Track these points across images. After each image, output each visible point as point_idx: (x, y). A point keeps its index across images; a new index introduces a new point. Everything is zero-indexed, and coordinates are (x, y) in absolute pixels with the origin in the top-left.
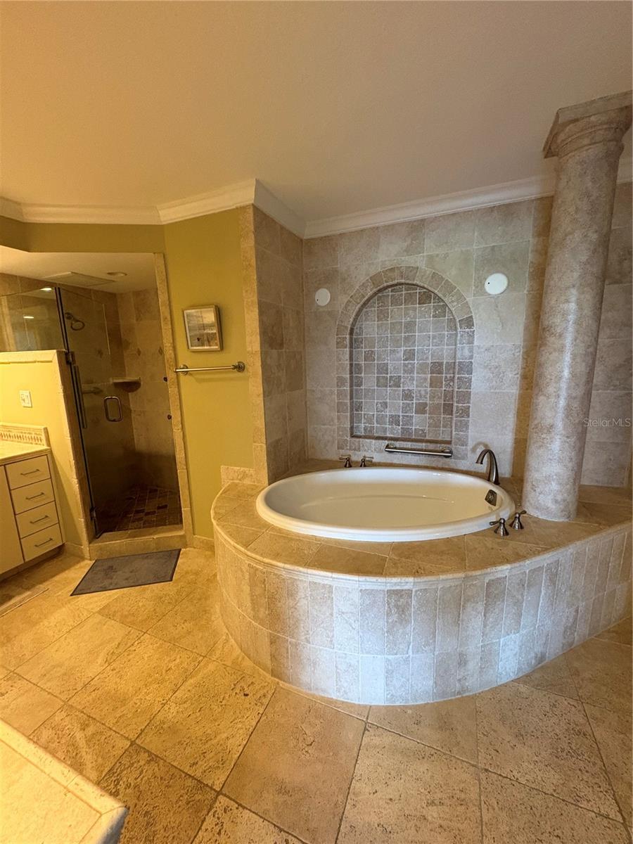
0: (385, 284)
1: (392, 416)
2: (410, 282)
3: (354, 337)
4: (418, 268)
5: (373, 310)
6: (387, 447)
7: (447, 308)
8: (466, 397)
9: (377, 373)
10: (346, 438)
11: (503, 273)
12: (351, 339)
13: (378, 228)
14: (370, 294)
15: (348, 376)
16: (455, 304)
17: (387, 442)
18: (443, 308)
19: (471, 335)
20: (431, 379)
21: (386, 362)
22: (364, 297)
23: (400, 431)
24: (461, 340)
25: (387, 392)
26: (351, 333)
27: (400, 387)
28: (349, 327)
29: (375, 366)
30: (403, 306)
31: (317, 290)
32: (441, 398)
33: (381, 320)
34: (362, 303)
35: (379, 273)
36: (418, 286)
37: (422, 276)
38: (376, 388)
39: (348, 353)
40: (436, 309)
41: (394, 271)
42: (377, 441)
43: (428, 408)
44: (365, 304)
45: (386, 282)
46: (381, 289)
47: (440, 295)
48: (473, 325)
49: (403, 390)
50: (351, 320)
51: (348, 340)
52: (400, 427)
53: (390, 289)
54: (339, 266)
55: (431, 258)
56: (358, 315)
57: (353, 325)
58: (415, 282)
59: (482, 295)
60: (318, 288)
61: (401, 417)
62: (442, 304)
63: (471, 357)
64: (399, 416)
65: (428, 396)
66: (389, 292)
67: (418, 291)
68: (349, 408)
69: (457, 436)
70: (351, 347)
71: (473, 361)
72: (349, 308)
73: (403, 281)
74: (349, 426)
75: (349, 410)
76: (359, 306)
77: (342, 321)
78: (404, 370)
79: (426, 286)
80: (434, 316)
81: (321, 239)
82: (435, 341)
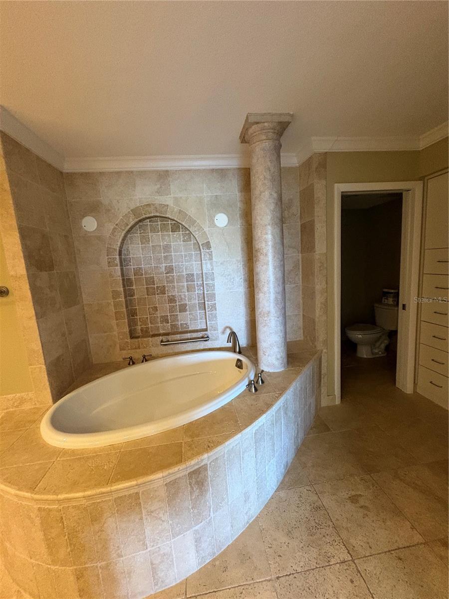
0: (144, 216)
1: (162, 317)
2: (164, 216)
3: (123, 257)
4: (168, 205)
5: (137, 235)
6: (162, 341)
7: (192, 235)
8: (213, 296)
9: (147, 285)
10: (126, 340)
11: (225, 213)
12: (120, 259)
13: (132, 172)
14: (132, 223)
15: (122, 289)
16: (197, 233)
17: (161, 338)
18: (189, 235)
19: (211, 255)
20: (187, 287)
21: (152, 275)
22: (128, 225)
23: (169, 327)
24: (204, 257)
25: (156, 299)
26: (120, 254)
27: (165, 294)
28: (118, 249)
29: (143, 280)
30: (160, 233)
31: (83, 218)
32: (196, 299)
33: (144, 243)
34: (126, 230)
35: (138, 207)
36: (170, 219)
37: (172, 212)
38: (146, 296)
39: (119, 270)
40: (184, 235)
41: (150, 207)
42: (153, 338)
43: (188, 307)
44: (129, 231)
45: (145, 214)
46: (141, 220)
47: (187, 226)
48: (211, 247)
49: (168, 296)
50: (119, 244)
51: (118, 260)
52: (169, 324)
53: (148, 220)
54: (102, 198)
55: (176, 199)
56: (123, 240)
57: (121, 247)
58: (167, 216)
59: (214, 227)
60: (84, 217)
61: (169, 316)
62: (188, 232)
63: (212, 269)
64: (167, 316)
65: (187, 299)
66: (147, 222)
67: (170, 222)
68: (126, 315)
69: (210, 325)
70: (121, 265)
71: (214, 271)
72: (116, 234)
73: (158, 214)
74: (128, 330)
75: (126, 317)
76: (124, 232)
77: (110, 244)
78: (167, 281)
79: (175, 219)
80: (183, 241)
81: (82, 174)
82: (186, 258)
